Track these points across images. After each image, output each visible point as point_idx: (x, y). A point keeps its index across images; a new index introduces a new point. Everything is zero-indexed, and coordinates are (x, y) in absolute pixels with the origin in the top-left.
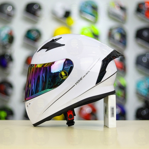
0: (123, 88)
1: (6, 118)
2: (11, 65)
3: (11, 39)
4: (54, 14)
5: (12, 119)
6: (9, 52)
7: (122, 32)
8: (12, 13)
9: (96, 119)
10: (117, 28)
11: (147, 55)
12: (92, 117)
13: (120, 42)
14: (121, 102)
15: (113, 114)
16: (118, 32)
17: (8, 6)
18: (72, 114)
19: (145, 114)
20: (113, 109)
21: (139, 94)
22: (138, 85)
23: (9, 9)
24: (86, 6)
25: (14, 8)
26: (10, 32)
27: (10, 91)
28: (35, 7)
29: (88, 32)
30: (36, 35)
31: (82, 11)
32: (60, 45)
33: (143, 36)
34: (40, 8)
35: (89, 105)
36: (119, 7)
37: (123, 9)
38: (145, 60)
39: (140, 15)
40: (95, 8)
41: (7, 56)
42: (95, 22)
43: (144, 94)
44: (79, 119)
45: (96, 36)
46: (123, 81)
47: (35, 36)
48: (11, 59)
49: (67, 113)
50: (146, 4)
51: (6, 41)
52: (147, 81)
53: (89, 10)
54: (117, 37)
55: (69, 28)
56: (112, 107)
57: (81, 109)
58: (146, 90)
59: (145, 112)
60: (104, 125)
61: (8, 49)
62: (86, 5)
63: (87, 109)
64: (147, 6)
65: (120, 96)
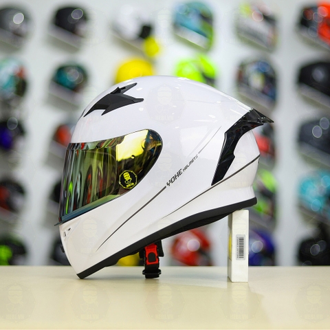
0: (268, 195)
1: (11, 262)
2: (20, 144)
3: (21, 86)
4: (116, 32)
5: (23, 265)
6: (16, 114)
7: (268, 70)
8: (24, 29)
9: (209, 263)
10: (255, 62)
11: (322, 121)
12: (201, 259)
13: (263, 92)
14: (264, 225)
16: (258, 70)
17: (14, 14)
18: (156, 252)
19: (317, 253)
20: (241, 240)
21: (304, 209)
22: (302, 189)
23: (17, 20)
24: (188, 13)
25: (27, 19)
26: (18, 71)
27: (18, 201)
28: (74, 16)
29: (191, 70)
30: (77, 78)
31: (178, 25)
32: (132, 101)
33: (313, 80)
34: (85, 18)
35: (193, 232)
36: (260, 15)
37: (269, 19)
38: (317, 133)
39: (308, 34)
40: (207, 18)
41: (13, 123)
42: (207, 49)
43: (316, 209)
44: (172, 264)
45: (209, 80)
46: (269, 181)
47: (74, 80)
48: (21, 130)
50: (320, 8)
51: (10, 91)
52: (322, 179)
53: (194, 22)
54: (257, 81)
55: (151, 62)
56: (239, 236)
57: (177, 242)
58: (319, 198)
59: (317, 249)
61: (15, 108)
62: (188, 10)
63: (190, 242)
64: (322, 13)
65: (262, 213)
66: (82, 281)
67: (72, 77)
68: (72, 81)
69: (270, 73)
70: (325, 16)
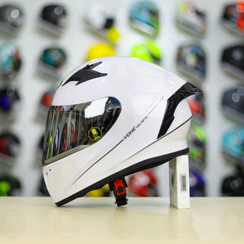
0: (199, 144)
1: (9, 194)
2: (17, 106)
3: (17, 64)
4: (87, 24)
6: (13, 85)
7: (199, 52)
8: (19, 22)
9: (156, 195)
10: (190, 46)
11: (240, 89)
12: (150, 191)
13: (196, 68)
14: (197, 166)
15: (184, 186)
16: (192, 52)
17: (11, 11)
18: (122, 185)
20: (184, 178)
21: (226, 155)
22: (225, 140)
23: (14, 15)
24: (140, 9)
25: (21, 14)
26: (15, 53)
27: (15, 149)
28: (56, 12)
29: (143, 53)
30: (58, 58)
31: (133, 19)
32: (99, 75)
33: (233, 59)
34: (64, 13)
35: (145, 172)
36: (193, 11)
37: (200, 14)
38: (236, 98)
40: (154, 14)
41: (11, 91)
42: (154, 36)
43: (235, 155)
45: (156, 59)
46: (200, 133)
47: (56, 59)
48: (17, 96)
49: (114, 183)
50: (238, 6)
51: (9, 68)
52: (239, 132)
53: (145, 16)
54: (191, 60)
55: (113, 45)
56: (182, 175)
57: (132, 179)
58: (237, 147)
59: (236, 184)
60: (171, 205)
61: (12, 80)
62: (140, 7)
63: (142, 179)
64: (239, 10)
65: (195, 158)
66: (59, 208)
67: (55, 57)
68: (55, 60)
69: (201, 54)
70: (242, 12)
